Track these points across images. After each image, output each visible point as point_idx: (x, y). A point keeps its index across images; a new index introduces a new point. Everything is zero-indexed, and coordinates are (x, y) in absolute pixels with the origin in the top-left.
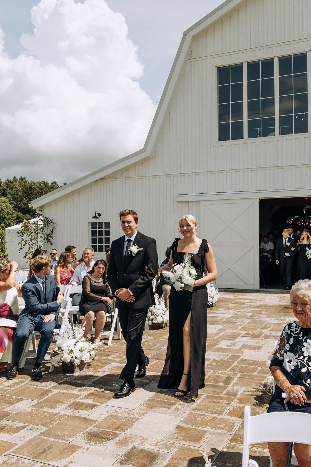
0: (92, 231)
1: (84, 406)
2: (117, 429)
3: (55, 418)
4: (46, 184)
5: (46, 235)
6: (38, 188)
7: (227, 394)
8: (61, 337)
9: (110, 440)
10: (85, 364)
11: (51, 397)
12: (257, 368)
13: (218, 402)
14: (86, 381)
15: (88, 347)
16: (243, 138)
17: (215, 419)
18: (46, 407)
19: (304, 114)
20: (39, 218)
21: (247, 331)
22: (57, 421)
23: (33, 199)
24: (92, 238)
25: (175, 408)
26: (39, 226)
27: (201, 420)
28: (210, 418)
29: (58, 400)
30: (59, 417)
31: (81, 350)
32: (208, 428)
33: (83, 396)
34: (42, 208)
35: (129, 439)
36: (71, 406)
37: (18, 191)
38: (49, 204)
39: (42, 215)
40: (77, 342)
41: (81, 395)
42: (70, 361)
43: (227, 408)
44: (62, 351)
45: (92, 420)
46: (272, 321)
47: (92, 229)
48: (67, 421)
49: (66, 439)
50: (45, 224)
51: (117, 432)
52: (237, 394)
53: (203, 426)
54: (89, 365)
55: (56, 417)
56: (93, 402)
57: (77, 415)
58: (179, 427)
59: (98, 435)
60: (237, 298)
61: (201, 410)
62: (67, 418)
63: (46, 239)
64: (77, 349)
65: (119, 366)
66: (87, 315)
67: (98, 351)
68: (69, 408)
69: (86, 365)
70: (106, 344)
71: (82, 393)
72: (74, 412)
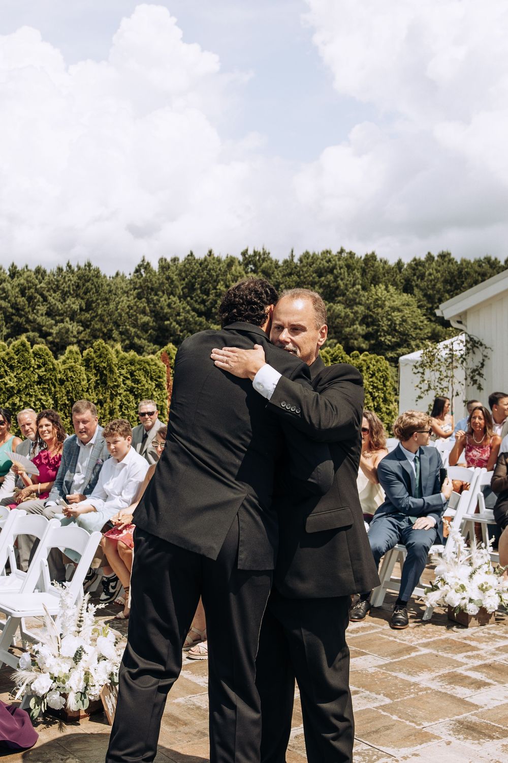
3: (410, 690)
5: (468, 372)
8: (445, 559)
9: (494, 738)
10: (490, 616)
11: (413, 658)
18: (401, 671)
20: (458, 338)
22: (411, 694)
26: (454, 353)
29: (424, 664)
30: (417, 689)
31: (483, 589)
33: (470, 665)
34: (463, 317)
36: (442, 677)
37: (434, 280)
39: (461, 331)
40: (475, 572)
41: (467, 664)
42: (459, 605)
44: (444, 584)
45: (473, 705)
48: (429, 698)
49: (419, 723)
55: (412, 689)
56: (486, 678)
57: (449, 693)
59: (476, 727)
62: (431, 693)
63: (469, 379)
64: (473, 584)
68: (440, 680)
69: (493, 618)
71: (472, 660)
72: (446, 686)
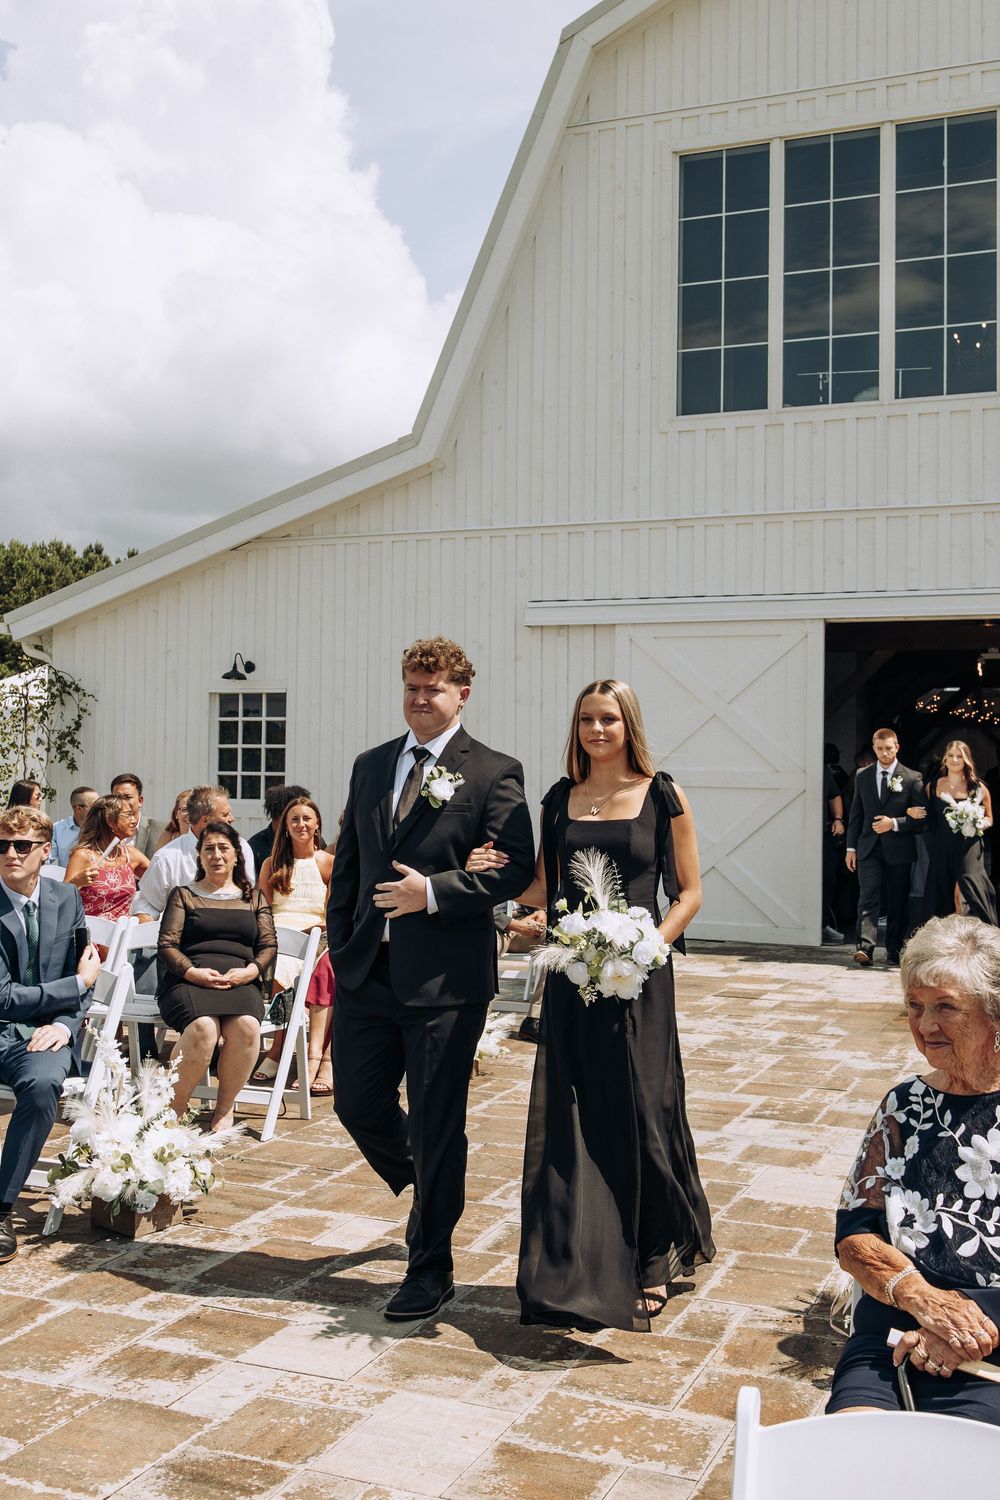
0: (222, 724)
1: (165, 1363)
2: (278, 1452)
3: (53, 1409)
4: (64, 554)
5: (55, 736)
6: (37, 566)
7: (686, 1328)
8: (89, 1105)
9: (252, 1493)
10: (175, 1207)
11: (44, 1328)
12: (799, 1235)
13: (651, 1359)
14: (174, 1269)
15: (186, 1145)
16: (765, 406)
17: (639, 1419)
18: (24, 1366)
19: (984, 325)
20: (32, 675)
21: (768, 1097)
22: (59, 1418)
23: (17, 604)
24: (221, 750)
25: (495, 1376)
26: (30, 702)
27: (588, 1426)
28: (623, 1416)
29: (68, 1338)
30: (68, 1404)
31: (162, 1158)
32: (613, 1456)
33: (160, 1326)
34: (43, 640)
35: (323, 1490)
36: (114, 1364)
38: (70, 625)
39: (41, 663)
40: (149, 1126)
41: (153, 1323)
42: (120, 1197)
43: (684, 1379)
44: (90, 1159)
45: (188, 1419)
46: (860, 1061)
47: (221, 716)
48: (98, 1420)
49: (91, 1489)
50: (53, 696)
51: (279, 1464)
52: (723, 1329)
53: (596, 1448)
54: (189, 1213)
55: (59, 1404)
56: (197, 1349)
57: (135, 1399)
58: (506, 1451)
59: (210, 1473)
60: (734, 974)
61: (592, 1386)
62: (100, 1406)
63: (54, 750)
64: (145, 1151)
65: (297, 1218)
66: (190, 1029)
67: (226, 1159)
68: (109, 1372)
69: (179, 1211)
70: (257, 1136)
71: (161, 1313)
72: (126, 1384)
